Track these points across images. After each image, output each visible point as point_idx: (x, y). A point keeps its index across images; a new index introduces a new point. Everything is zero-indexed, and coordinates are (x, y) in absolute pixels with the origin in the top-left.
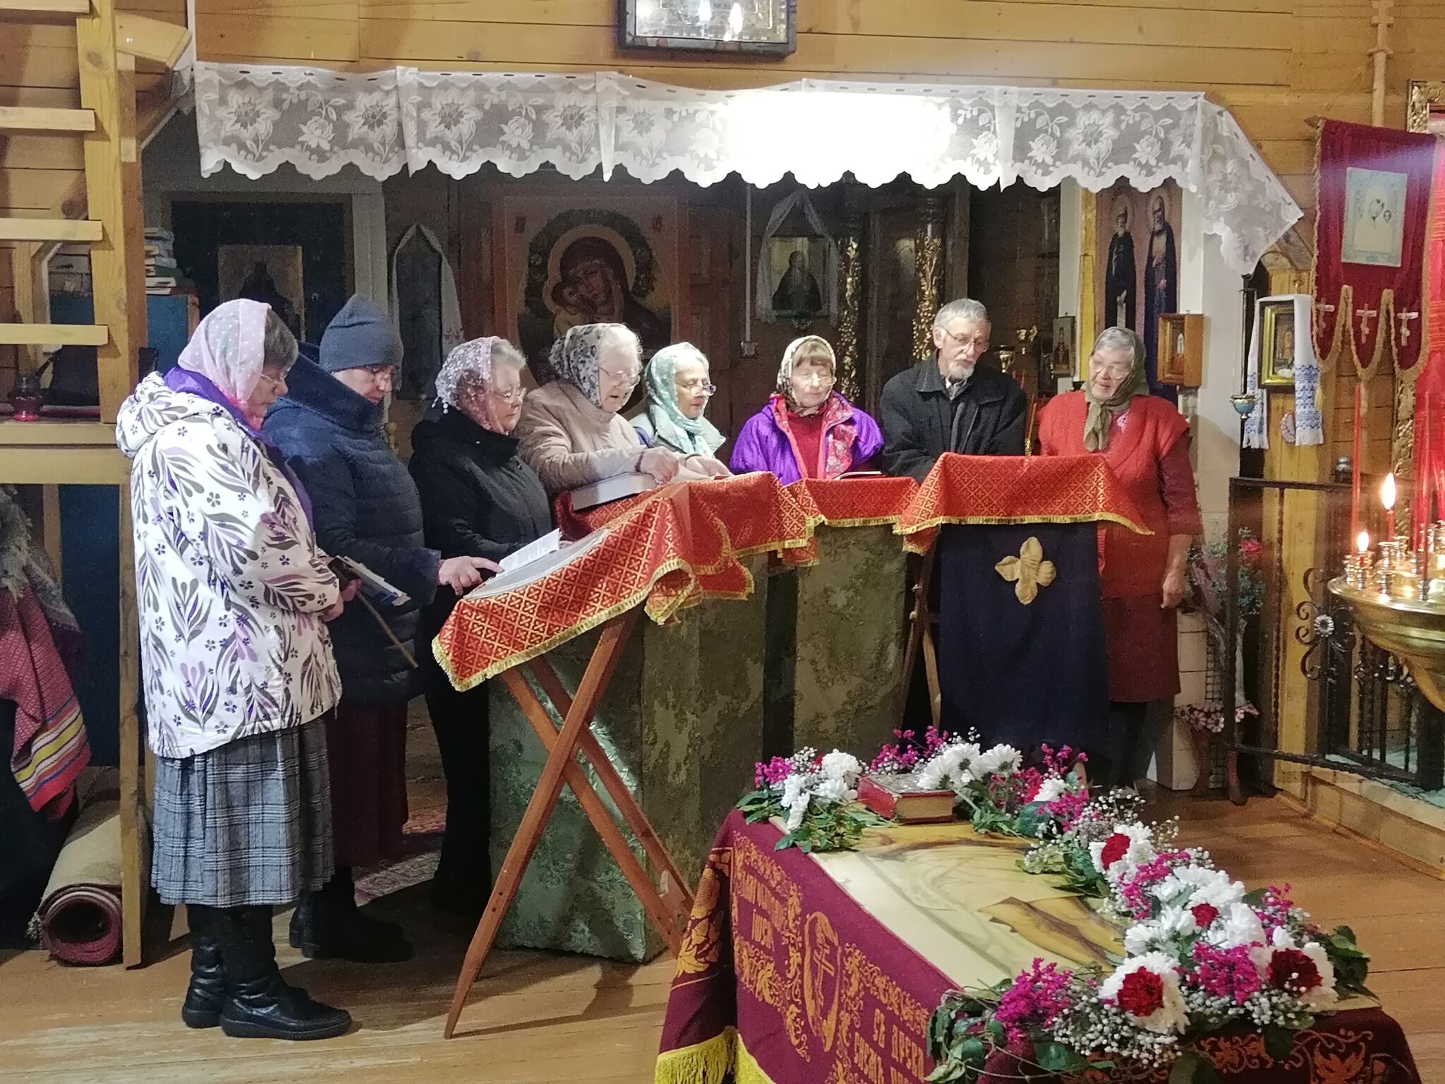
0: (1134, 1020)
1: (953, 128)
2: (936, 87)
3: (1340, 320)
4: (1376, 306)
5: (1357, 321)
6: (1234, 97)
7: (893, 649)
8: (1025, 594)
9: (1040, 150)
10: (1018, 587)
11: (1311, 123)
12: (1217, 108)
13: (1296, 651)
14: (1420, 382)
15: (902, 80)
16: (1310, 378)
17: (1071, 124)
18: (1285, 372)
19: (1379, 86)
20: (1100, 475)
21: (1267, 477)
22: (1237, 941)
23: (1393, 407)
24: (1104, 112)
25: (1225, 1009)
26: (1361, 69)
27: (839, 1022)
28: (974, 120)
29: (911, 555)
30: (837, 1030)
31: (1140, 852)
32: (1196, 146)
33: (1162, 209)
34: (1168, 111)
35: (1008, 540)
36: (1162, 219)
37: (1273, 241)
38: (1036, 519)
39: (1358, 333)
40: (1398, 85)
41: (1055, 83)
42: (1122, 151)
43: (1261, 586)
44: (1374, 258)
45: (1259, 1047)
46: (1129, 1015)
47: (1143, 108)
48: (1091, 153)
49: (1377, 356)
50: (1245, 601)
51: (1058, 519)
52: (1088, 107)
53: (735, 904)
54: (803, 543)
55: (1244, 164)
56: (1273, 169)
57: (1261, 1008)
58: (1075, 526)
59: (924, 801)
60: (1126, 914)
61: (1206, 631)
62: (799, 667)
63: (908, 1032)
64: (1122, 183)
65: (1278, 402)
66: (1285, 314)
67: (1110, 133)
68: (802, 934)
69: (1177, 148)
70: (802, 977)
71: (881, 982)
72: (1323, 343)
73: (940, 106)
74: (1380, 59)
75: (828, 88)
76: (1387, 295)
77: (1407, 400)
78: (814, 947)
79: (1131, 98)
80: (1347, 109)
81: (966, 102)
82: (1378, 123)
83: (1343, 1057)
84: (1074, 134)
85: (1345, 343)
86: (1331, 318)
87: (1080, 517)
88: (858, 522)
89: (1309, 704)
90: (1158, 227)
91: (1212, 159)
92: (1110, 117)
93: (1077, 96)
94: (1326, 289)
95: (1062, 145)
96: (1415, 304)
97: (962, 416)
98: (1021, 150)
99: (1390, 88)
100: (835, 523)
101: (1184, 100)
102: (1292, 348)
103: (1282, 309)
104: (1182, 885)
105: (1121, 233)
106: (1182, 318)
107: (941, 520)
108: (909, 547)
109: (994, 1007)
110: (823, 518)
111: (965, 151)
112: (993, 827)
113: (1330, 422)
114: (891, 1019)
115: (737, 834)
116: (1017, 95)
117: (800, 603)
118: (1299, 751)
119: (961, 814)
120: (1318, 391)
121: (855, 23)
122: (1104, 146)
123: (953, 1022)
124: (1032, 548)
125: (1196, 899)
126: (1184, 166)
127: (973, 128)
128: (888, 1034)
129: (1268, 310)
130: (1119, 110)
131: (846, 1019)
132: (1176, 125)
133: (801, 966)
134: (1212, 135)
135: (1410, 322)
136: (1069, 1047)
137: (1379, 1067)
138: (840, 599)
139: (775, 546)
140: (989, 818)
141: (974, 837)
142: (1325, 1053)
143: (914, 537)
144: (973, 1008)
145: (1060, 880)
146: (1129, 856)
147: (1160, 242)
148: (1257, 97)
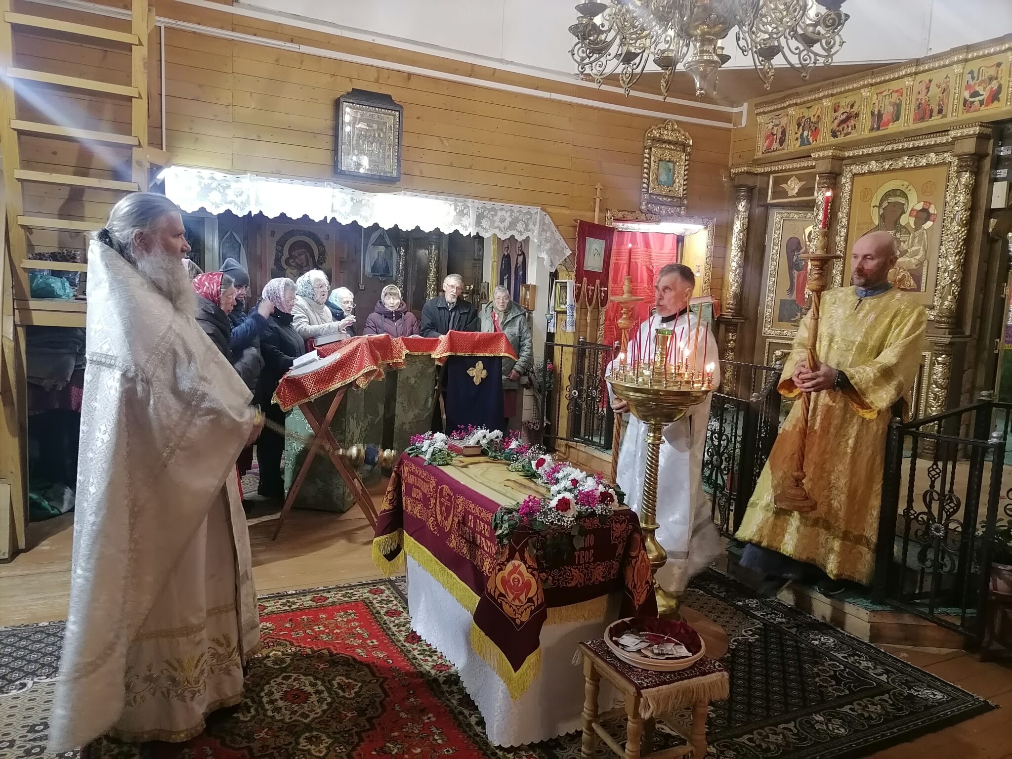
0: (561, 514)
1: (455, 213)
2: (449, 198)
3: (583, 289)
4: (594, 286)
5: (588, 290)
6: (549, 210)
7: (430, 399)
8: (477, 381)
9: (485, 223)
10: (475, 378)
11: (576, 221)
12: (545, 213)
13: (564, 403)
14: (607, 312)
15: (437, 194)
16: (572, 309)
17: (496, 215)
18: (563, 307)
19: (597, 209)
20: (503, 340)
21: (556, 342)
22: (590, 489)
23: (598, 320)
24: (507, 211)
25: (587, 509)
26: (592, 203)
27: (453, 520)
28: (463, 211)
29: (438, 365)
30: (452, 523)
31: (549, 465)
32: (537, 226)
33: (521, 246)
34: (529, 213)
35: (472, 361)
36: (521, 250)
37: (561, 261)
38: (481, 355)
39: (588, 294)
40: (603, 210)
41: (490, 199)
42: (512, 225)
43: (552, 381)
44: (594, 268)
45: (597, 521)
46: (560, 512)
47: (520, 211)
48: (502, 226)
49: (594, 302)
50: (548, 385)
51: (488, 355)
52: (502, 209)
53: (404, 485)
54: (401, 361)
55: (552, 233)
56: (562, 236)
57: (599, 508)
58: (494, 358)
59: (472, 449)
60: (547, 483)
61: (534, 395)
62: (397, 405)
63: (483, 521)
64: (513, 236)
65: (560, 316)
66: (564, 286)
67: (509, 219)
68: (436, 493)
69: (531, 226)
70: (435, 508)
71: (472, 506)
72: (577, 297)
73: (450, 205)
74: (598, 200)
75: (411, 195)
76: (598, 281)
77: (603, 318)
78: (441, 496)
79: (516, 207)
80: (587, 217)
81: (460, 204)
82: (596, 222)
83: (621, 524)
84: (497, 219)
85: (584, 297)
86: (579, 289)
87: (497, 355)
88: (420, 353)
89: (568, 422)
90: (520, 253)
91: (543, 230)
92: (509, 214)
93: (498, 205)
94: (579, 279)
95: (493, 222)
96: (606, 285)
97: (454, 317)
98: (478, 223)
99: (601, 211)
100: (412, 353)
101: (534, 210)
102: (566, 298)
103: (562, 285)
104: (565, 473)
105: (506, 254)
106: (529, 285)
107: (448, 354)
108: (437, 363)
109: (517, 511)
110: (408, 351)
111: (459, 222)
112: (495, 457)
113: (578, 324)
114: (476, 517)
115: (405, 461)
116: (478, 203)
117: (398, 382)
118: (565, 437)
119: (484, 453)
120: (575, 314)
121: (421, 172)
122: (507, 224)
123: (503, 516)
124: (480, 365)
125: (571, 477)
126: (533, 232)
127: (461, 214)
128: (475, 523)
129: (558, 284)
130: (512, 211)
131: (456, 520)
132: (531, 218)
133: (435, 504)
134: (543, 223)
135: (604, 291)
136: (542, 522)
137: (631, 527)
138: (412, 381)
139: (390, 361)
140: (494, 454)
141: (489, 460)
142: (616, 523)
143: (440, 359)
144: (509, 511)
145: (522, 474)
146: (545, 465)
147: (521, 259)
148: (557, 210)
